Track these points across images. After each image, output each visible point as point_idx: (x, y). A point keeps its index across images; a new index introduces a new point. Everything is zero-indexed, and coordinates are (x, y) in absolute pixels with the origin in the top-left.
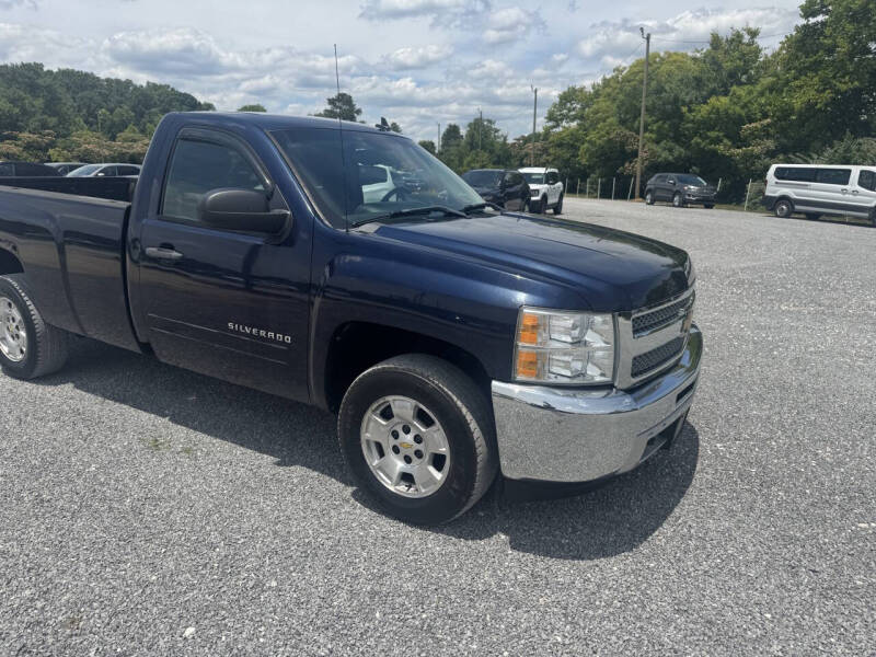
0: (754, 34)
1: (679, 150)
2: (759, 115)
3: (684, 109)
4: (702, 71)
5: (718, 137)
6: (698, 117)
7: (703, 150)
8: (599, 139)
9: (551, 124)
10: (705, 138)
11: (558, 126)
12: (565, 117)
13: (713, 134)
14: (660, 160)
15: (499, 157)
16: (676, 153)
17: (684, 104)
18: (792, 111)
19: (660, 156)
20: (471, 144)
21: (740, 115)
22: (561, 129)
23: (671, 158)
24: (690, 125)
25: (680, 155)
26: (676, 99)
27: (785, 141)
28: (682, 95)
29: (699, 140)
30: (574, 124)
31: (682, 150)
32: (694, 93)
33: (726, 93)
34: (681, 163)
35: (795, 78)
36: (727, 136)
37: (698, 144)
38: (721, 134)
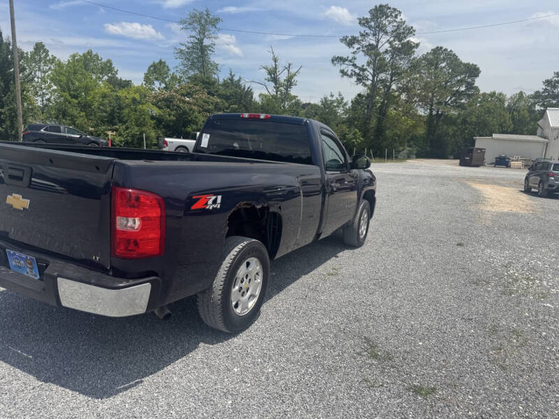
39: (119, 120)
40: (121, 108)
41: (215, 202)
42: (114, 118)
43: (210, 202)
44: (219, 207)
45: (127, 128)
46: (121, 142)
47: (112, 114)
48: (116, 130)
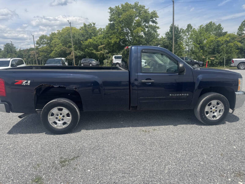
0: (94, 24)
1: (82, 53)
2: (100, 44)
3: (82, 42)
4: (84, 32)
5: (92, 49)
6: (86, 44)
7: (89, 52)
8: (58, 49)
9: (38, 45)
10: (89, 49)
11: (40, 46)
12: (42, 43)
13: (90, 48)
14: (78, 55)
15: (19, 55)
16: (81, 53)
17: (81, 41)
18: (111, 43)
19: (77, 54)
20: (7, 51)
21: (96, 44)
22: (41, 47)
23: (80, 55)
24: (84, 46)
25: (82, 54)
26: (79, 39)
27: (110, 50)
28: (80, 38)
29: (87, 50)
30: (45, 45)
31: (83, 52)
32: (83, 38)
33: (91, 38)
34: (83, 56)
35: (111, 36)
36: (94, 49)
37: (87, 51)
38: (93, 48)
39: (217, 52)
40: (218, 46)
41: (27, 83)
42: (214, 51)
43: (24, 82)
44: (29, 84)
45: (221, 56)
46: (217, 62)
47: (214, 50)
48: (215, 57)
